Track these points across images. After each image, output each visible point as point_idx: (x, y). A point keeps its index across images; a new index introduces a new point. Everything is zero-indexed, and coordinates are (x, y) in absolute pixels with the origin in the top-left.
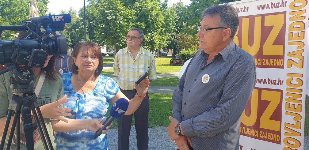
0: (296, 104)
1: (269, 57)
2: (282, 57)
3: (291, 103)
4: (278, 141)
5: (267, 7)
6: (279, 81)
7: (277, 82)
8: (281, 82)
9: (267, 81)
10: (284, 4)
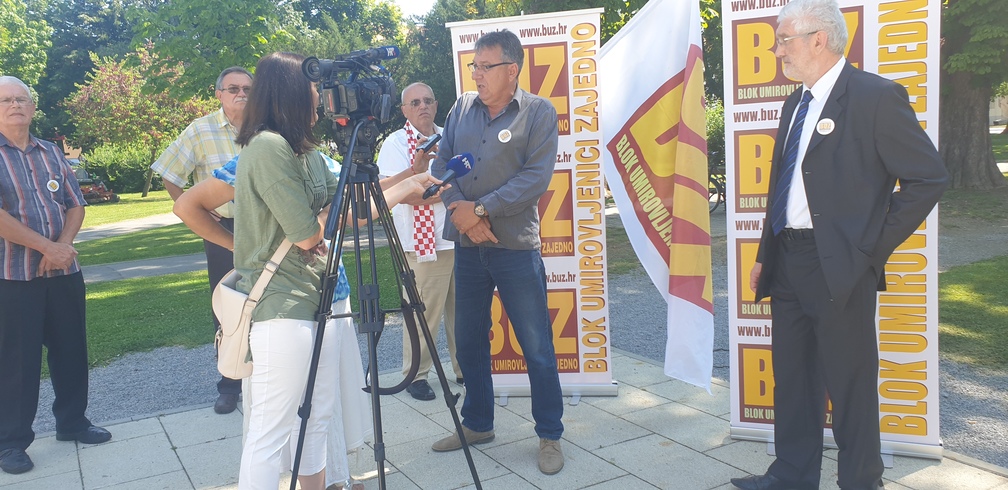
0: (592, 187)
2: (567, 116)
4: (571, 251)
5: (537, 32)
6: (565, 156)
7: (562, 158)
8: (568, 158)
10: (563, 29)
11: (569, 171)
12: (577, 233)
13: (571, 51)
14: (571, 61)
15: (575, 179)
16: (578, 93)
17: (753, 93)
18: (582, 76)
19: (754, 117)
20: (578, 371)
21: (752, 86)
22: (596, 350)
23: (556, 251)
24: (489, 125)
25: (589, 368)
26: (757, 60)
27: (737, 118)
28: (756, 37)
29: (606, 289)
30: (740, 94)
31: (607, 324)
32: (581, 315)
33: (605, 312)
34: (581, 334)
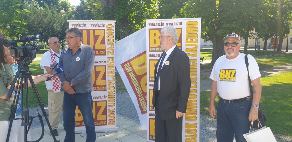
0: (112, 71)
1: (98, 50)
2: (105, 50)
3: (110, 71)
4: (105, 89)
5: (96, 26)
6: (104, 61)
7: (103, 62)
8: (105, 62)
9: (98, 62)
10: (104, 25)
11: (105, 66)
12: (107, 84)
13: (106, 32)
14: (106, 35)
15: (107, 68)
16: (108, 44)
17: (154, 49)
18: (109, 39)
19: (154, 56)
20: (106, 125)
21: (154, 47)
22: (112, 118)
23: (101, 89)
24: (73, 56)
25: (110, 124)
26: (155, 40)
27: (150, 56)
28: (155, 34)
29: (115, 100)
30: (150, 49)
31: (115, 110)
32: (108, 108)
33: (115, 107)
34: (108, 114)
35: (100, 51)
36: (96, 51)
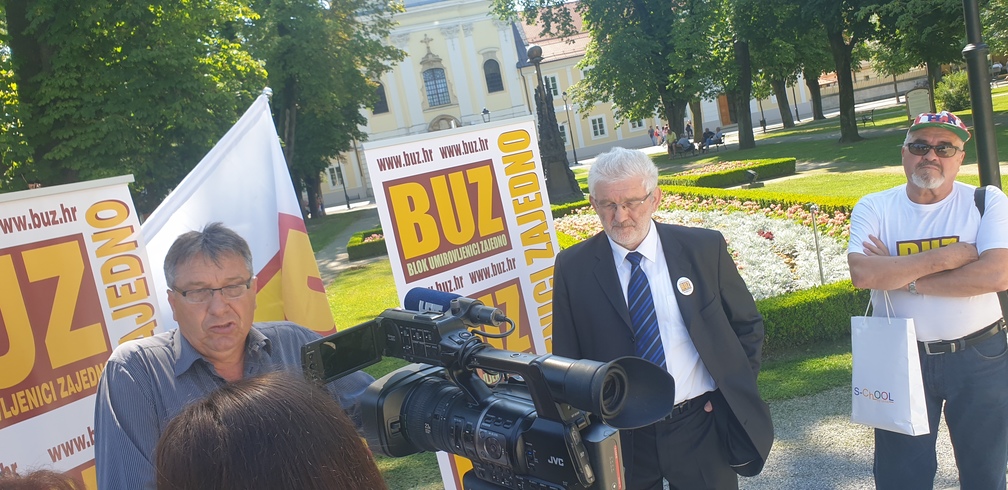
10: (70, 213)
17: (422, 266)
21: (420, 258)
26: (417, 226)
28: (410, 199)
30: (410, 269)
35: (83, 372)
36: (61, 380)
